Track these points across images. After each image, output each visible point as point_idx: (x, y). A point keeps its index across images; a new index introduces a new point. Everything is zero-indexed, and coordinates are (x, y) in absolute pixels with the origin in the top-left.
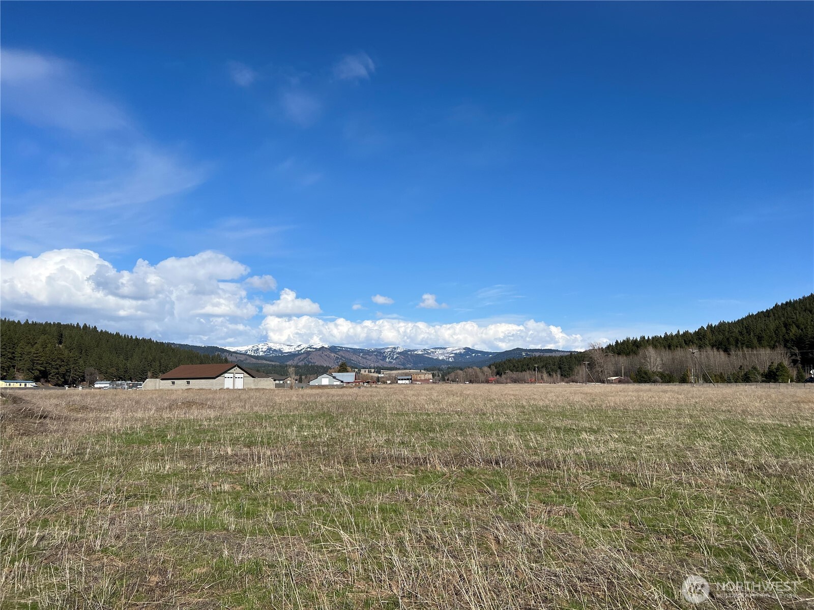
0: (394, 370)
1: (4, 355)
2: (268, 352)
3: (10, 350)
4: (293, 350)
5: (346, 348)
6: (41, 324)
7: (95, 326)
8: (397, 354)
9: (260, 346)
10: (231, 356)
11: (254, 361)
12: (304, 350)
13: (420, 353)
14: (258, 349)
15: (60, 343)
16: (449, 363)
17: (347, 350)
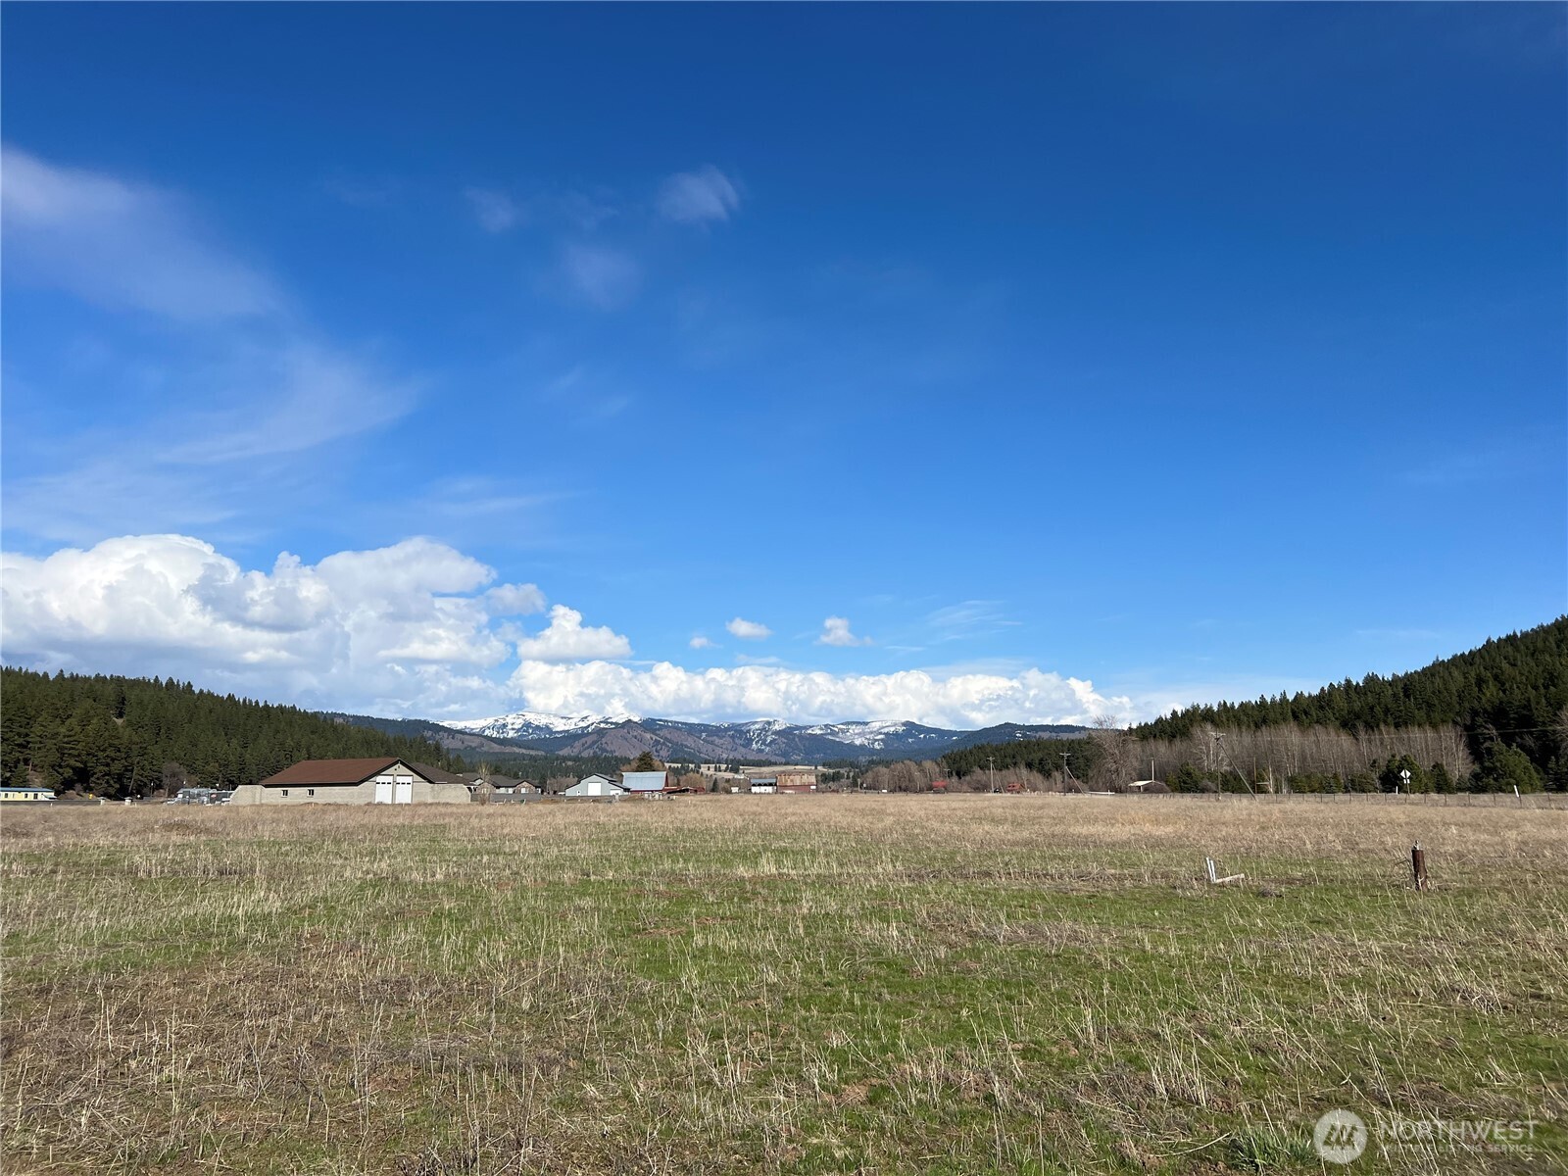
0: (764, 766)
1: (7, 740)
2: (524, 731)
3: (22, 730)
4: (573, 727)
5: (675, 722)
6: (86, 679)
7: (189, 683)
8: (772, 734)
9: (509, 720)
10: (453, 738)
11: (496, 748)
12: (593, 727)
13: (818, 732)
14: (505, 726)
15: (120, 715)
16: (873, 751)
17: (677, 727)
